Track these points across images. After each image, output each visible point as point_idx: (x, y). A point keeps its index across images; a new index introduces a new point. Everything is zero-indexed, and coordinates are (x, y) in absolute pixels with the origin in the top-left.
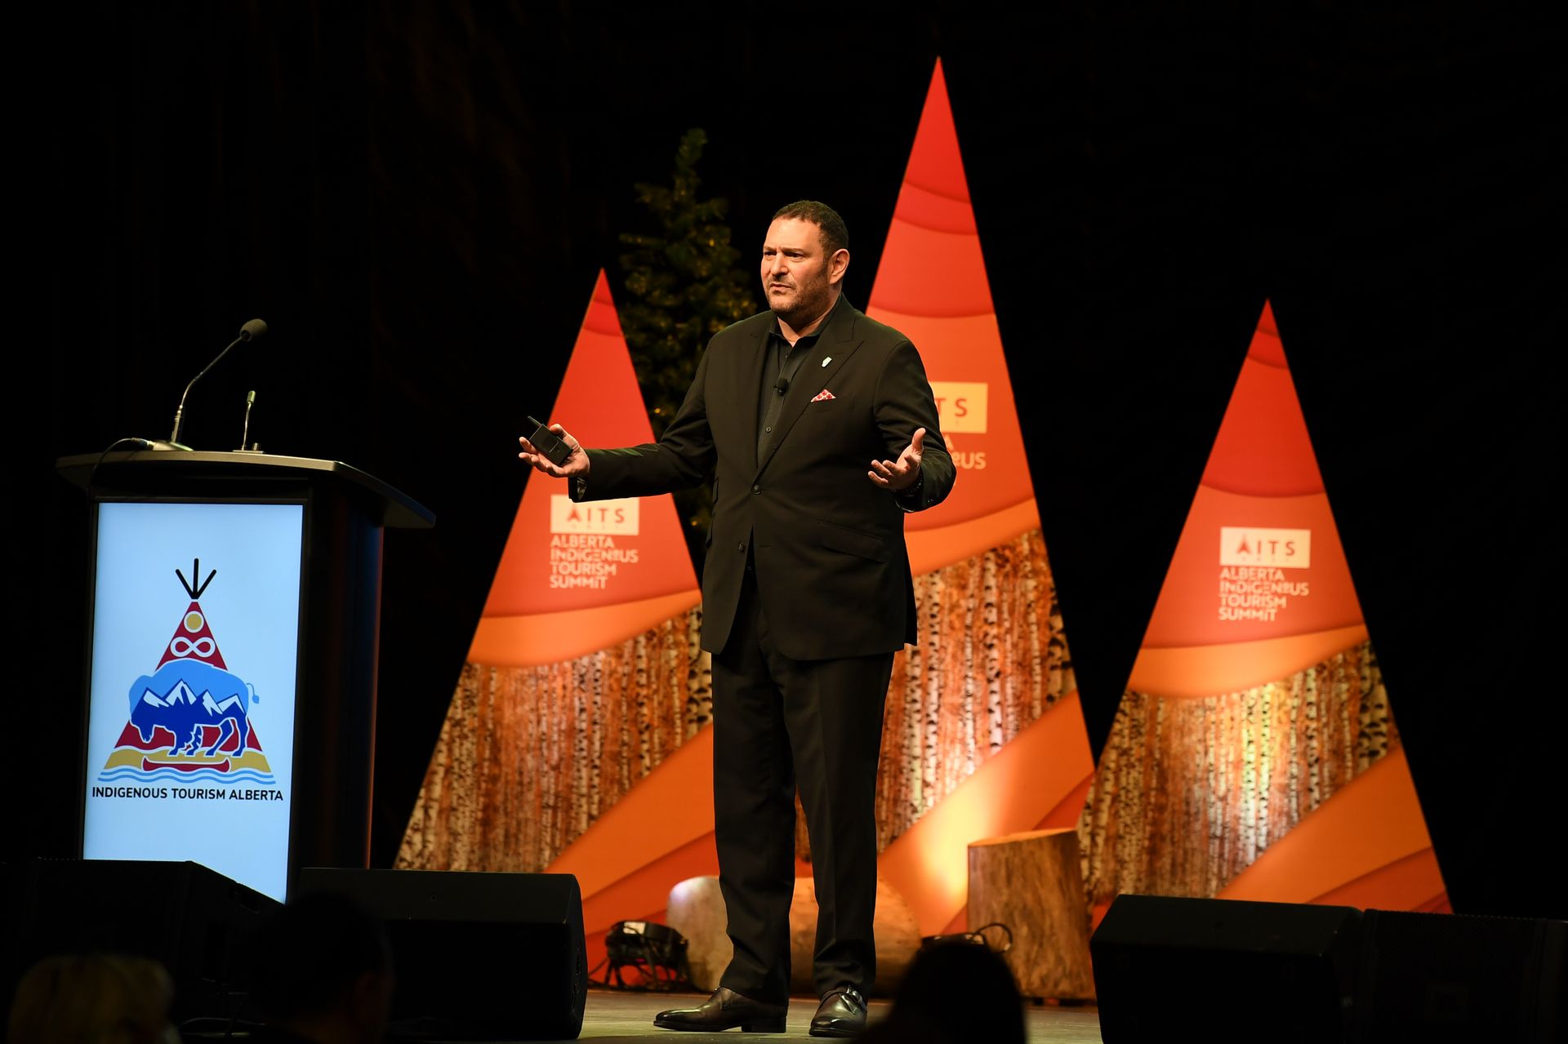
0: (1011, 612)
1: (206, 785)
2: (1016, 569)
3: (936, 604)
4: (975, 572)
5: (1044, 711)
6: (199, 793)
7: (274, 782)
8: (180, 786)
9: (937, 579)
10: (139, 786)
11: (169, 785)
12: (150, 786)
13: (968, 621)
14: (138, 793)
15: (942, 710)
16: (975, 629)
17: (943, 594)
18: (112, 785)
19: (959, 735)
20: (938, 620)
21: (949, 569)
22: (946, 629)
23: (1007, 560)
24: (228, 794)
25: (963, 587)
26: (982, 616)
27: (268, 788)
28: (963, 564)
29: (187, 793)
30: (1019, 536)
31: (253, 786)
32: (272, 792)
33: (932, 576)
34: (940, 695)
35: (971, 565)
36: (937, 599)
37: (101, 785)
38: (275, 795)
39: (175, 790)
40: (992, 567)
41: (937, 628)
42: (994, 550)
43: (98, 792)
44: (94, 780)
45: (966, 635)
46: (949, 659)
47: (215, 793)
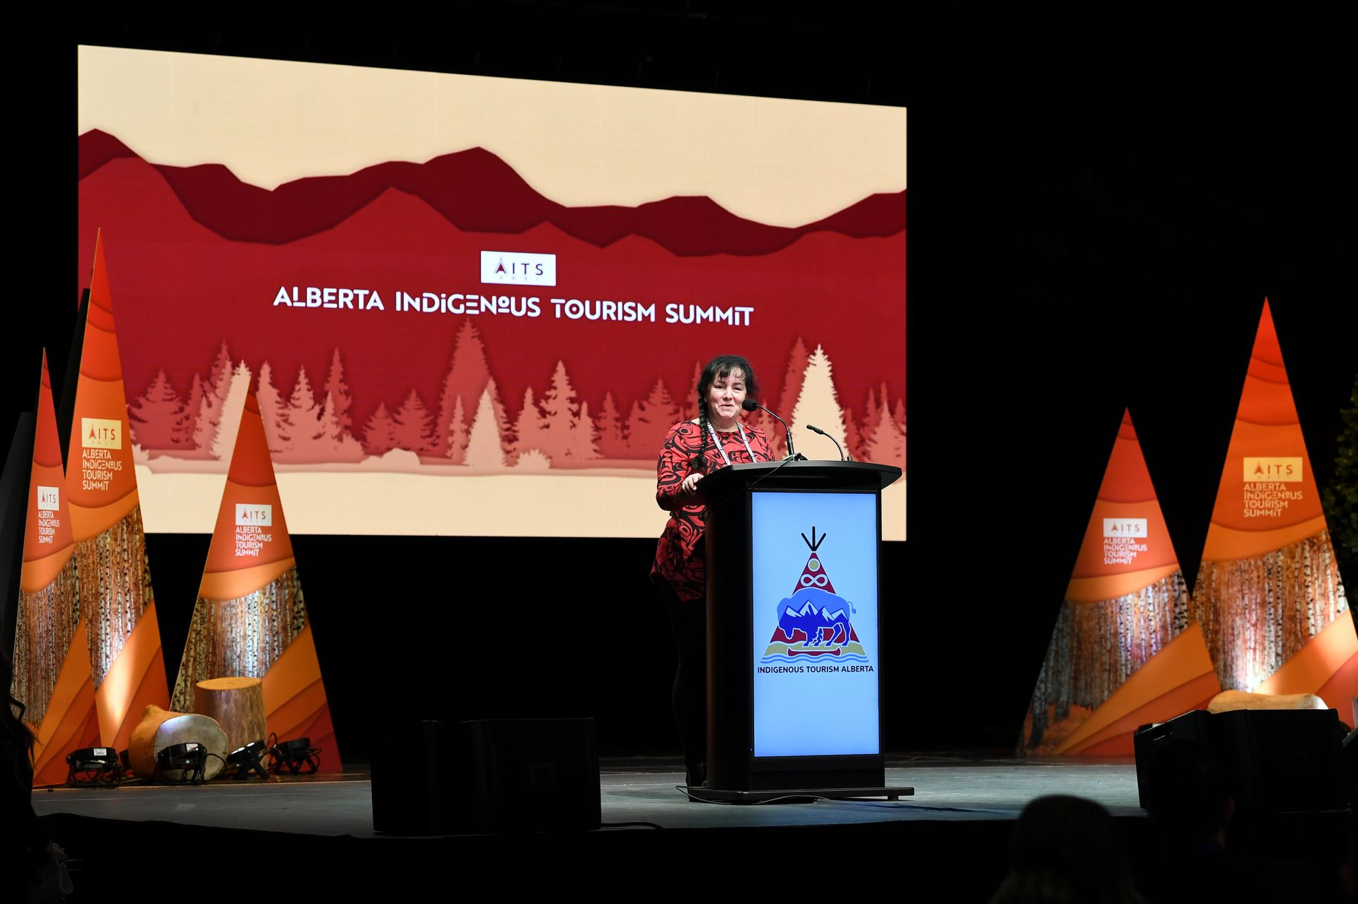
0: (1318, 569)
1: (827, 664)
2: (1319, 549)
3: (1280, 566)
4: (1299, 550)
5: (1336, 618)
6: (823, 669)
7: (868, 661)
8: (811, 665)
9: (1280, 554)
10: (786, 665)
11: (805, 664)
12: (793, 666)
13: (1296, 574)
14: (786, 670)
15: (1284, 618)
16: (1299, 578)
17: (1283, 561)
18: (770, 665)
19: (1293, 630)
20: (1281, 573)
21: (1286, 549)
22: (1285, 578)
23: (1315, 544)
24: (840, 669)
25: (1293, 558)
26: (1303, 572)
27: (864, 664)
28: (1293, 546)
29: (816, 669)
30: (1321, 531)
31: (855, 664)
32: (867, 667)
33: (1277, 552)
34: (1283, 611)
35: (1297, 546)
36: (1280, 564)
37: (763, 666)
38: (868, 668)
39: (808, 667)
40: (1307, 547)
41: (1281, 578)
42: (1308, 539)
43: (761, 670)
44: (757, 663)
45: (1295, 581)
46: (1287, 593)
47: (833, 668)
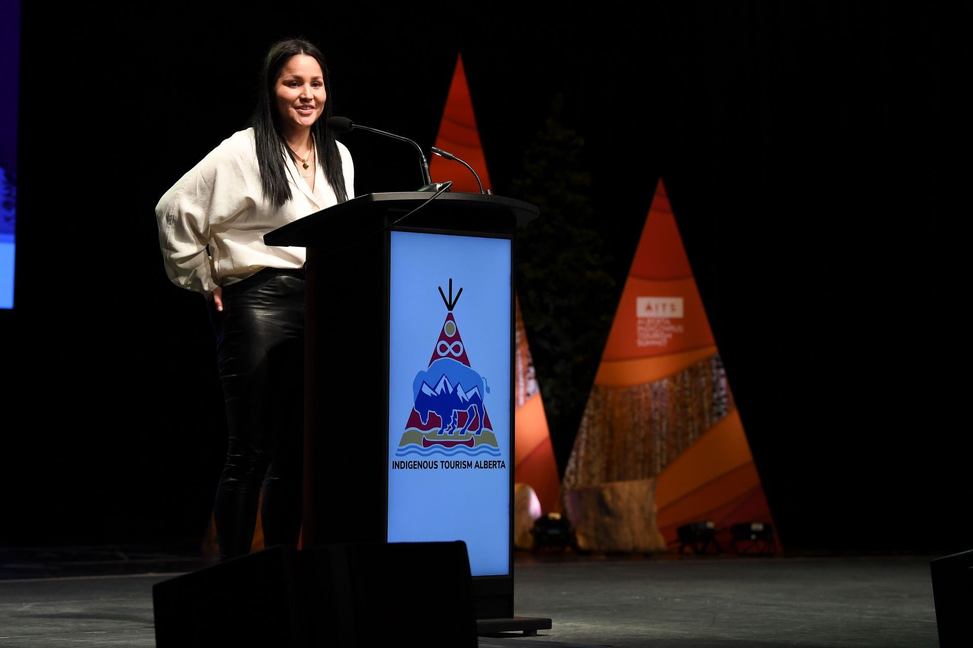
6: (457, 464)
7: (500, 455)
24: (474, 465)
27: (496, 459)
31: (489, 458)
32: (499, 462)
37: (398, 459)
38: (501, 463)
39: (442, 462)
44: (393, 456)
47: (466, 464)
